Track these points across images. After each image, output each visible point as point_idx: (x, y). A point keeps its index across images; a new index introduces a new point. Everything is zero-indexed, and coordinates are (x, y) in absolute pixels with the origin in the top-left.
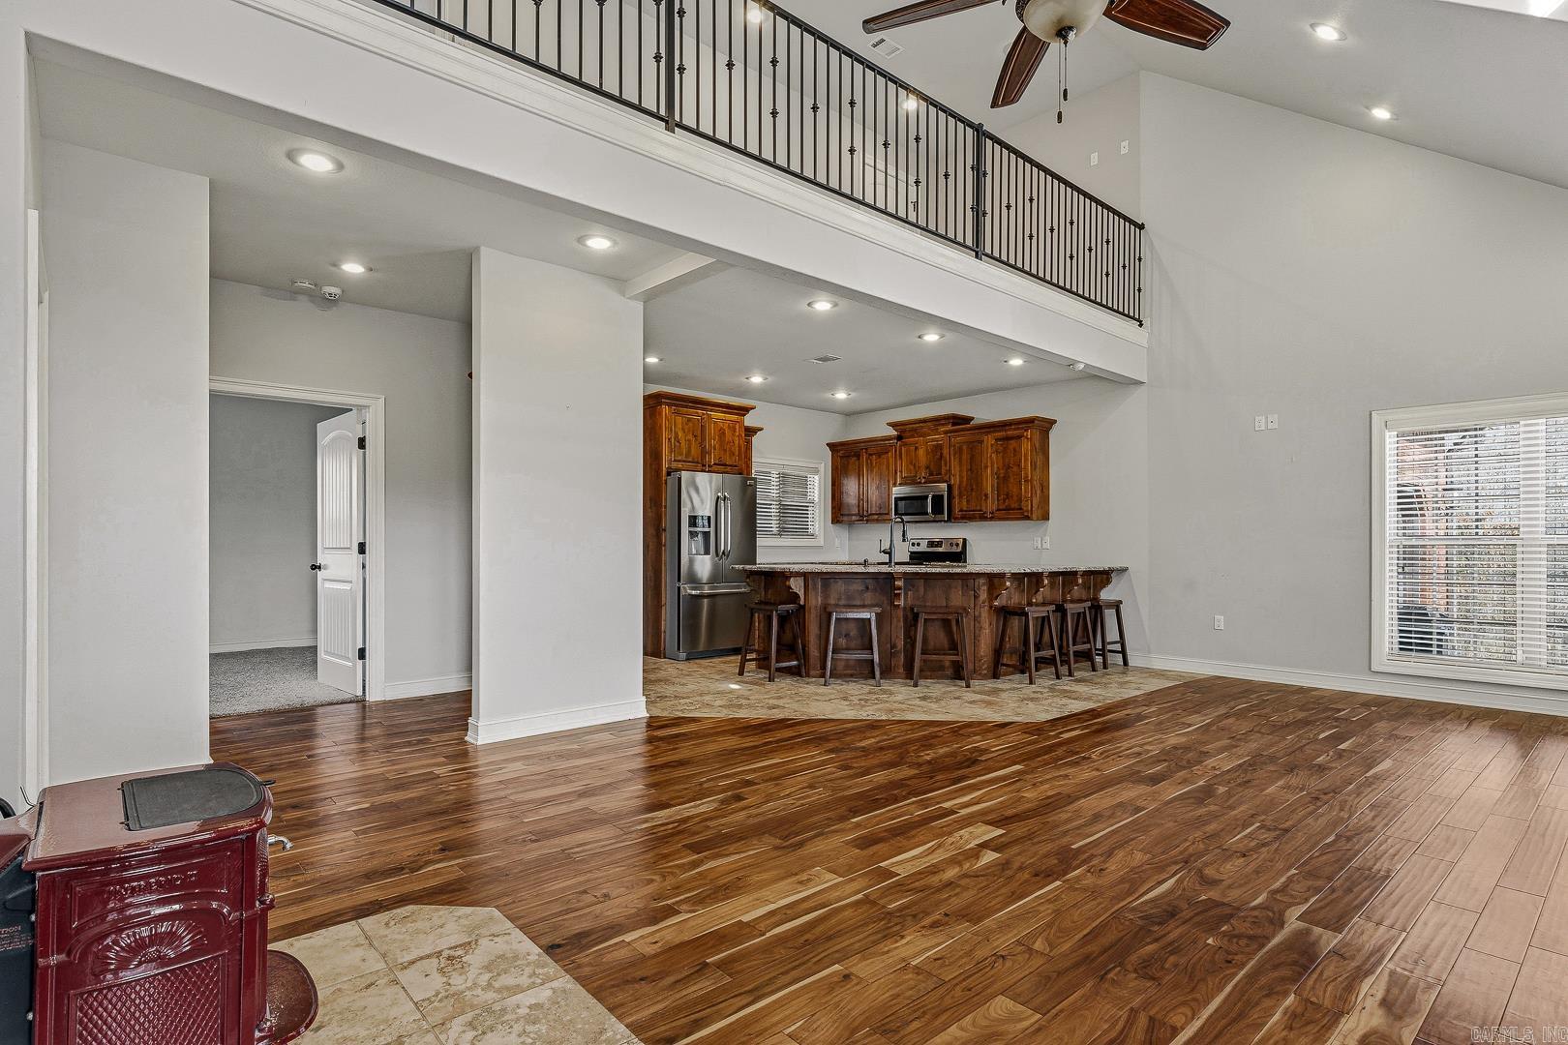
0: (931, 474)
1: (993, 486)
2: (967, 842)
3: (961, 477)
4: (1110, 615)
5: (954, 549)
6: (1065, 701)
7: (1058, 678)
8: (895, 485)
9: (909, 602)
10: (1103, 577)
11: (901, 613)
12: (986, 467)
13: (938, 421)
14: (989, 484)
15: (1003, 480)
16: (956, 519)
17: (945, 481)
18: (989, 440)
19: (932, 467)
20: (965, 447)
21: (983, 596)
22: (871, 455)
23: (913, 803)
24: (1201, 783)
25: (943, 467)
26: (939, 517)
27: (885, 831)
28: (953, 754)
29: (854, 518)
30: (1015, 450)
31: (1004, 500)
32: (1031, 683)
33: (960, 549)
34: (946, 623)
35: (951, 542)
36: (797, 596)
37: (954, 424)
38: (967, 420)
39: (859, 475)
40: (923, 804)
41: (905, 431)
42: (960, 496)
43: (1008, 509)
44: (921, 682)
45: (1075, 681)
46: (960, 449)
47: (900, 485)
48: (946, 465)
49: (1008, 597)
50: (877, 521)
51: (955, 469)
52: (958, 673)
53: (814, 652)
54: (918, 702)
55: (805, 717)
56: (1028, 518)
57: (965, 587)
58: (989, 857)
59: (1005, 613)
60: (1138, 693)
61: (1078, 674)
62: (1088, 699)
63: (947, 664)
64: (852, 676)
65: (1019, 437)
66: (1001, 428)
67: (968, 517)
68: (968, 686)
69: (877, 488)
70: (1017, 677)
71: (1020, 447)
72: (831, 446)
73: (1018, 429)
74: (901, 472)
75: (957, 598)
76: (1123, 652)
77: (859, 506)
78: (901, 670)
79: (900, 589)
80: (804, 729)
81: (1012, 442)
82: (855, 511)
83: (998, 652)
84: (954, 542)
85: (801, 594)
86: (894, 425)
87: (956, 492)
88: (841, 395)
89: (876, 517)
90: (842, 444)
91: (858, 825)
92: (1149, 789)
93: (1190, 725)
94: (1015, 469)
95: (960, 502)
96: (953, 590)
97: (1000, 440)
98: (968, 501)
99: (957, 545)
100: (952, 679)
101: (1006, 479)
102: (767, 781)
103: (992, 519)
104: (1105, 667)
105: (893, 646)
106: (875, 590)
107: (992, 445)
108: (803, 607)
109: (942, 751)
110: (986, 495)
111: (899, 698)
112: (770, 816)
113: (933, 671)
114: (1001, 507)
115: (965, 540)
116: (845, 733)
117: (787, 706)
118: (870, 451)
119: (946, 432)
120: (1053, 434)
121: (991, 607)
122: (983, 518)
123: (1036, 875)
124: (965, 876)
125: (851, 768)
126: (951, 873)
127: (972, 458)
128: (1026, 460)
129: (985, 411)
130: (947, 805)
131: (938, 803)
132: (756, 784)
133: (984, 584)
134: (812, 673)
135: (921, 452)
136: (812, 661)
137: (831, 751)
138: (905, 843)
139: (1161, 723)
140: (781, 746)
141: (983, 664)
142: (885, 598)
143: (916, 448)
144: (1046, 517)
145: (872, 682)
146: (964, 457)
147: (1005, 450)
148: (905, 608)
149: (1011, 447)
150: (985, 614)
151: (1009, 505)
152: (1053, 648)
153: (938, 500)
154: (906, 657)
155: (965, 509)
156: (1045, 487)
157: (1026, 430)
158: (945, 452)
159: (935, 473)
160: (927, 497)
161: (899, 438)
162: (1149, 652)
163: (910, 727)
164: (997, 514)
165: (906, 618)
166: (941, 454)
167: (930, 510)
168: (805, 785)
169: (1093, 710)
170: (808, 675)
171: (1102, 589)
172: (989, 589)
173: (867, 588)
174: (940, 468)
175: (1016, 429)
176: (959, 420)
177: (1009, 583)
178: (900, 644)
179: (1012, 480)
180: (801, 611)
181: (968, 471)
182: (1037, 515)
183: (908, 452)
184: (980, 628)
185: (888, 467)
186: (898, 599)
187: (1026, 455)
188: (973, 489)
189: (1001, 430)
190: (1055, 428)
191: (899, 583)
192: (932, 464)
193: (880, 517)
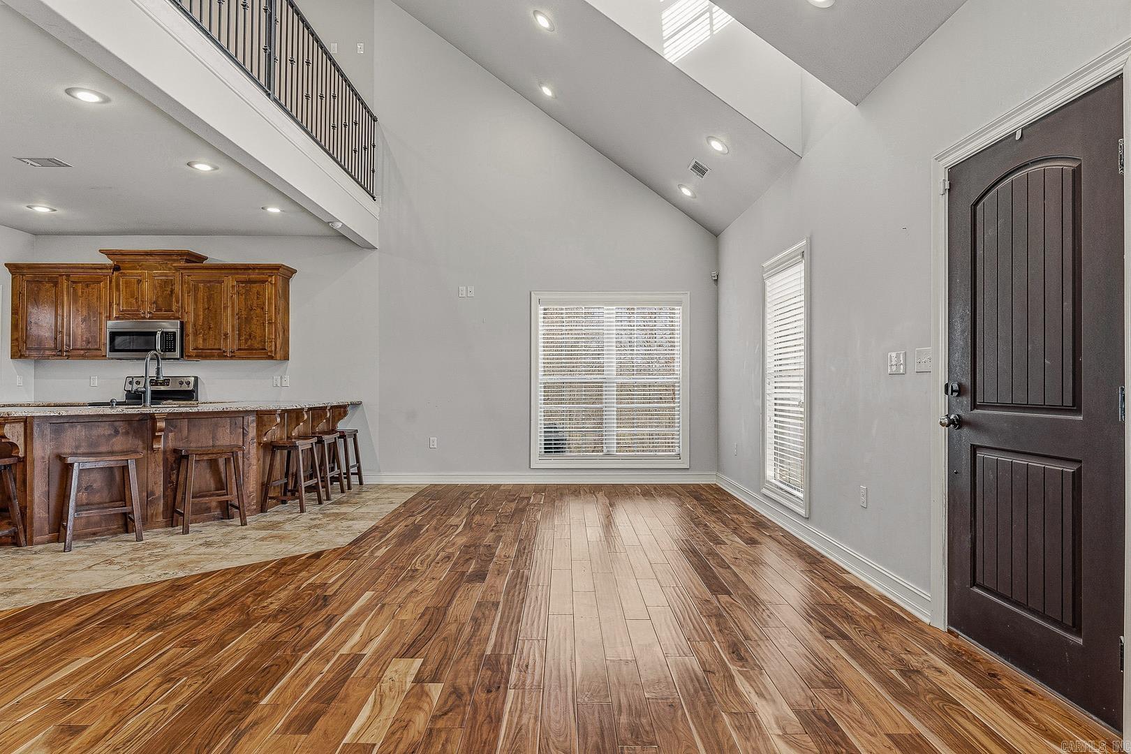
0: (159, 310)
1: (233, 326)
2: (402, 683)
3: (196, 316)
4: (350, 441)
5: (185, 387)
6: (345, 523)
7: (320, 503)
8: (109, 318)
9: (171, 445)
10: (340, 411)
11: (160, 457)
12: (225, 308)
13: (166, 255)
14: (229, 323)
15: (244, 321)
16: (189, 356)
17: (178, 318)
18: (230, 281)
19: (160, 302)
20: (201, 285)
21: (252, 432)
22: (74, 282)
23: (309, 659)
24: (511, 571)
25: (174, 304)
26: (168, 355)
27: (311, 701)
28: (297, 596)
29: (48, 352)
30: (258, 293)
31: (246, 340)
32: (302, 511)
33: (191, 387)
34: (213, 464)
35: (181, 380)
37: (188, 261)
38: (201, 259)
39: (57, 304)
40: (323, 656)
41: (121, 262)
42: (196, 334)
43: (250, 349)
44: (193, 527)
45: (332, 504)
46: (196, 289)
47: (117, 318)
48: (178, 302)
49: (275, 433)
50: (83, 357)
51: (189, 307)
52: (226, 512)
53: (40, 511)
54: (203, 549)
55: (74, 596)
56: (271, 358)
57: (233, 426)
58: (436, 691)
59: (270, 448)
60: (396, 506)
61: (335, 497)
62: (362, 518)
63: (214, 504)
64: (94, 534)
65: (264, 282)
66: (243, 271)
67: (203, 354)
68: (244, 523)
69: (84, 320)
70: (280, 507)
71: (264, 289)
72: (14, 269)
73: (263, 274)
74: (118, 305)
75: (226, 438)
76: (359, 473)
77: (56, 339)
78: (160, 519)
79: (161, 430)
80: (87, 611)
81: (255, 285)
82: (49, 345)
83: (265, 487)
84: (185, 380)
85: (20, 443)
86: (109, 253)
87: (190, 329)
88: (42, 209)
89: (82, 352)
91: (275, 707)
92: (485, 585)
93: (457, 526)
94: (259, 311)
95: (195, 340)
96: (220, 430)
97: (242, 282)
98: (204, 340)
99: (188, 383)
101: (248, 320)
102: (95, 692)
103: (232, 358)
104: (349, 488)
105: (153, 493)
106: (127, 433)
107: (233, 287)
108: (23, 461)
109: (283, 595)
110: (226, 335)
111: (178, 549)
112: (148, 737)
113: (202, 513)
114: (243, 347)
115: (196, 379)
116: (148, 602)
117: (31, 586)
119: (177, 269)
120: (294, 283)
121: (259, 443)
122: (222, 356)
123: (489, 691)
124: (435, 718)
125: (194, 643)
126: (420, 722)
127: (210, 298)
128: (270, 304)
129: (218, 253)
130: (345, 650)
131: (335, 652)
132: (81, 702)
133: (253, 421)
134: (37, 539)
135: (146, 285)
136: (36, 525)
137: (151, 628)
138: (344, 707)
139: (436, 529)
140: (69, 643)
141: (253, 499)
142: (140, 443)
143: (139, 281)
144: (286, 358)
145: (133, 536)
146: (200, 294)
147: (247, 292)
148: (165, 452)
149: (255, 290)
150: (253, 451)
151: (251, 345)
152: (316, 477)
153: (169, 340)
154: (165, 504)
155: (201, 347)
156: (286, 330)
157: (271, 276)
158: (177, 288)
159: (164, 308)
160: (155, 334)
161: (117, 268)
162: (380, 471)
163: (223, 579)
164: (237, 353)
165: (165, 460)
166: (172, 291)
167: (158, 347)
168: (158, 680)
169: (375, 528)
170: (30, 542)
171: (339, 420)
172: (257, 426)
173: (117, 432)
174: (170, 305)
175: (259, 274)
176: (194, 259)
177: (279, 420)
178: (159, 490)
179: (255, 321)
180: (20, 465)
181: (204, 310)
182: (278, 356)
183: (127, 284)
184: (250, 465)
185: (99, 298)
186: (159, 441)
187: (270, 299)
188: (210, 328)
189: (243, 274)
190: (295, 277)
191: (161, 424)
192: (160, 299)
193: (89, 352)
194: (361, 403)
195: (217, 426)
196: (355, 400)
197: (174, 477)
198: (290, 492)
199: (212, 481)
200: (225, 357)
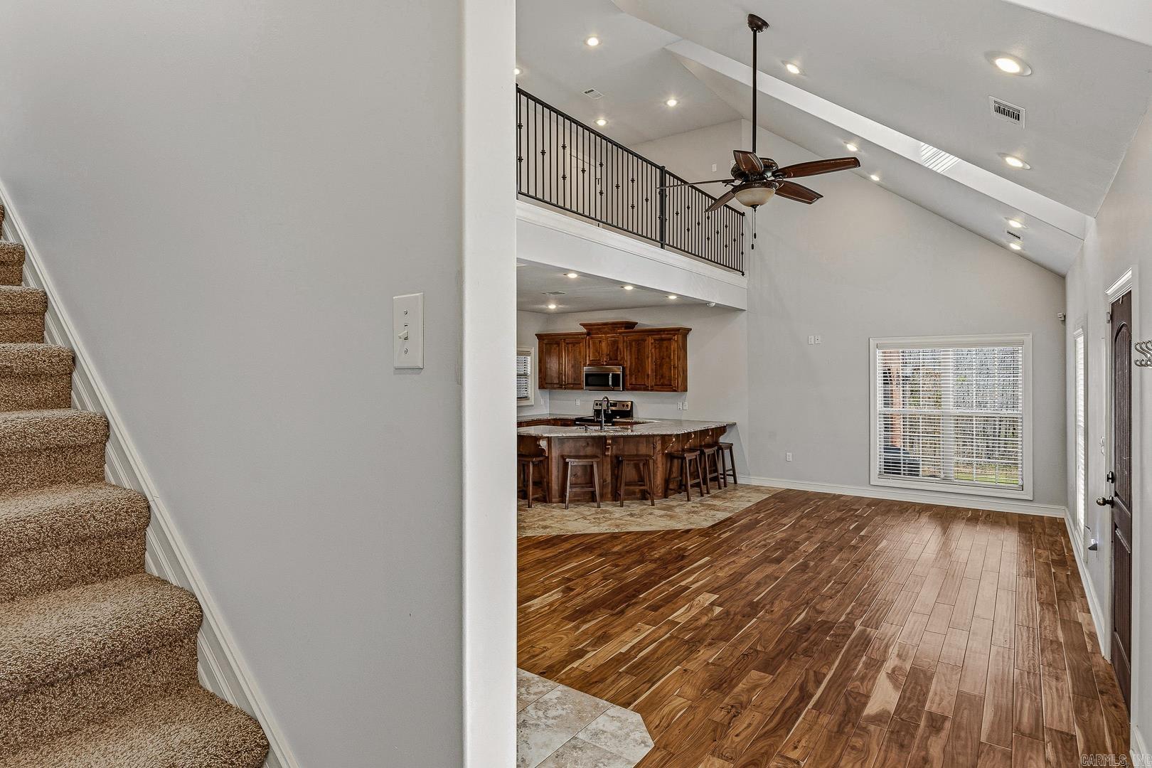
0: (611, 359)
1: (652, 370)
2: (704, 603)
3: (631, 363)
4: (727, 452)
5: (625, 409)
6: (713, 512)
7: (702, 496)
8: (585, 365)
9: (614, 452)
10: (722, 430)
11: (609, 459)
12: (648, 357)
13: (614, 326)
14: (650, 367)
15: (659, 366)
16: (628, 390)
17: (621, 365)
18: (650, 340)
19: (611, 355)
20: (634, 343)
21: (659, 447)
22: (567, 344)
23: (665, 584)
24: (801, 561)
25: (619, 355)
26: (616, 388)
27: (661, 601)
28: (669, 553)
29: (555, 386)
30: (667, 347)
31: (660, 379)
32: (689, 500)
33: (629, 409)
34: (637, 467)
35: (623, 403)
36: (544, 451)
37: (626, 328)
38: (634, 325)
39: (559, 356)
40: (671, 584)
41: (592, 330)
42: (631, 375)
43: (662, 385)
44: (626, 502)
45: (712, 497)
46: (631, 346)
47: (589, 365)
48: (621, 354)
49: (673, 447)
50: (572, 389)
51: (627, 357)
52: (645, 496)
53: (555, 486)
54: (629, 518)
55: (570, 534)
56: (675, 391)
57: (648, 442)
58: (718, 610)
59: (670, 457)
60: (750, 504)
61: (713, 492)
62: (725, 510)
63: (637, 490)
64: (578, 501)
65: (670, 339)
67: (634, 388)
68: (653, 505)
69: (572, 366)
70: (677, 496)
71: (671, 345)
72: (540, 336)
74: (589, 356)
75: (643, 450)
76: (734, 475)
77: (559, 377)
78: (609, 496)
79: (609, 445)
80: (575, 542)
81: (664, 342)
82: (556, 381)
83: (667, 481)
84: (625, 404)
85: (546, 449)
86: (584, 325)
87: (628, 372)
88: (552, 306)
89: (572, 385)
90: (546, 335)
91: (645, 600)
92: (778, 566)
93: (785, 525)
94: (667, 360)
95: (631, 379)
96: (641, 444)
97: (657, 340)
98: (636, 379)
99: (627, 406)
100: (640, 499)
101: (661, 365)
102: (578, 577)
103: (652, 390)
104: (725, 486)
105: (606, 480)
106: (593, 445)
107: (652, 343)
108: (548, 457)
109: (663, 551)
110: (648, 375)
111: (617, 515)
112: (595, 598)
113: (631, 495)
114: (658, 383)
115: (632, 402)
116: (601, 543)
117: (553, 526)
118: (567, 341)
119: (620, 333)
120: (690, 338)
121: (663, 454)
122: (646, 389)
123: (744, 617)
124: (711, 620)
125: (617, 566)
126: (704, 620)
127: (639, 351)
128: (674, 354)
130: (683, 583)
131: (678, 583)
132: (573, 580)
133: (659, 440)
134: (554, 500)
135: (604, 344)
136: (553, 492)
137: (601, 555)
138: (673, 606)
139: (769, 524)
140: (568, 555)
141: (659, 489)
142: (599, 451)
143: (600, 342)
144: (686, 390)
145: (595, 504)
146: (633, 350)
147: (660, 347)
148: (611, 456)
149: (665, 345)
150: (659, 458)
151: (663, 382)
152: (699, 478)
153: (616, 377)
154: (612, 487)
155: (634, 383)
156: (685, 371)
157: (673, 336)
158: (621, 346)
159: (614, 360)
160: (609, 375)
161: (588, 334)
162: (749, 475)
163: (635, 537)
164: (655, 388)
165: (612, 462)
166: (618, 347)
167: (610, 383)
168: (601, 578)
169: (730, 518)
170: (551, 502)
171: (720, 435)
172: (662, 443)
173: (588, 444)
174: (617, 356)
175: (668, 334)
176: (630, 325)
177: (674, 440)
178: (609, 479)
179: (665, 367)
180: (546, 460)
181: (635, 359)
182: (680, 388)
183: (594, 343)
184: (657, 467)
185: (580, 352)
186: (608, 451)
187: (674, 351)
188: (639, 371)
189: (658, 334)
190: (691, 333)
191: (609, 441)
192: (611, 353)
193: (575, 386)
194: (735, 424)
195: (638, 442)
196: (731, 421)
197: (616, 472)
198: (682, 488)
199: (636, 476)
200: (648, 390)
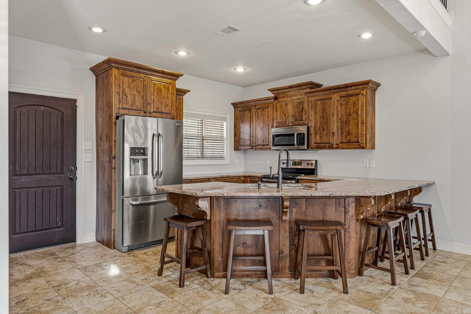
0: (296, 120)
1: (337, 127)
3: (316, 122)
5: (310, 167)
7: (407, 272)
8: (272, 127)
9: (294, 217)
11: (287, 226)
12: (333, 115)
13: (299, 86)
14: (335, 125)
15: (345, 123)
16: (312, 148)
17: (306, 125)
18: (336, 97)
19: (296, 116)
20: (318, 103)
21: (352, 210)
22: (258, 109)
25: (304, 116)
26: (301, 147)
29: (247, 147)
30: (354, 103)
31: (346, 136)
32: (393, 283)
33: (313, 167)
35: (308, 162)
36: (204, 213)
37: (311, 88)
38: (319, 86)
39: (251, 121)
41: (279, 95)
42: (316, 134)
43: (349, 142)
46: (316, 105)
47: (276, 127)
48: (306, 115)
50: (262, 149)
51: (312, 118)
53: (218, 257)
56: (363, 148)
57: (337, 205)
59: (367, 223)
64: (248, 273)
65: (358, 95)
66: (344, 89)
67: (320, 147)
68: (345, 291)
69: (262, 129)
71: (358, 100)
72: (235, 105)
73: (357, 89)
74: (276, 119)
75: (332, 214)
76: (433, 240)
77: (250, 140)
78: (287, 271)
79: (287, 208)
81: (352, 98)
82: (248, 143)
83: (362, 253)
84: (310, 162)
85: (208, 211)
86: (272, 90)
87: (312, 131)
88: (240, 70)
89: (261, 147)
90: (241, 103)
94: (354, 115)
95: (315, 138)
96: (328, 208)
97: (343, 97)
98: (321, 137)
99: (312, 164)
100: (326, 277)
101: (347, 122)
103: (337, 148)
104: (427, 255)
105: (281, 252)
106: (267, 207)
107: (338, 101)
108: (209, 222)
110: (333, 133)
113: (315, 270)
114: (344, 141)
115: (316, 161)
118: (257, 107)
119: (306, 94)
120: (377, 93)
121: (357, 220)
122: (331, 147)
127: (324, 110)
128: (362, 110)
133: (352, 202)
134: (216, 274)
135: (290, 107)
136: (216, 264)
141: (352, 266)
142: (275, 215)
143: (286, 104)
144: (373, 148)
146: (318, 108)
147: (347, 103)
148: (290, 223)
149: (351, 101)
150: (353, 225)
151: (350, 139)
153: (301, 137)
154: (291, 260)
155: (318, 141)
156: (373, 128)
157: (363, 90)
158: (306, 106)
159: (299, 120)
160: (293, 135)
161: (276, 98)
162: (452, 242)
164: (340, 145)
165: (291, 229)
166: (303, 108)
167: (295, 143)
170: (213, 276)
171: (414, 195)
172: (356, 206)
173: (260, 206)
174: (302, 117)
175: (354, 89)
176: (314, 86)
177: (373, 202)
178: (286, 250)
179: (352, 123)
180: (209, 224)
181: (321, 117)
182: (368, 146)
183: (281, 107)
184: (350, 237)
185: (268, 116)
186: (286, 215)
187: (362, 106)
188: (324, 129)
189: (344, 91)
190: (379, 89)
191: (286, 203)
192: (297, 114)
193: (263, 147)
194: (433, 183)
195: (325, 204)
196: (430, 180)
197: (296, 241)
199: (322, 247)
200: (333, 148)
